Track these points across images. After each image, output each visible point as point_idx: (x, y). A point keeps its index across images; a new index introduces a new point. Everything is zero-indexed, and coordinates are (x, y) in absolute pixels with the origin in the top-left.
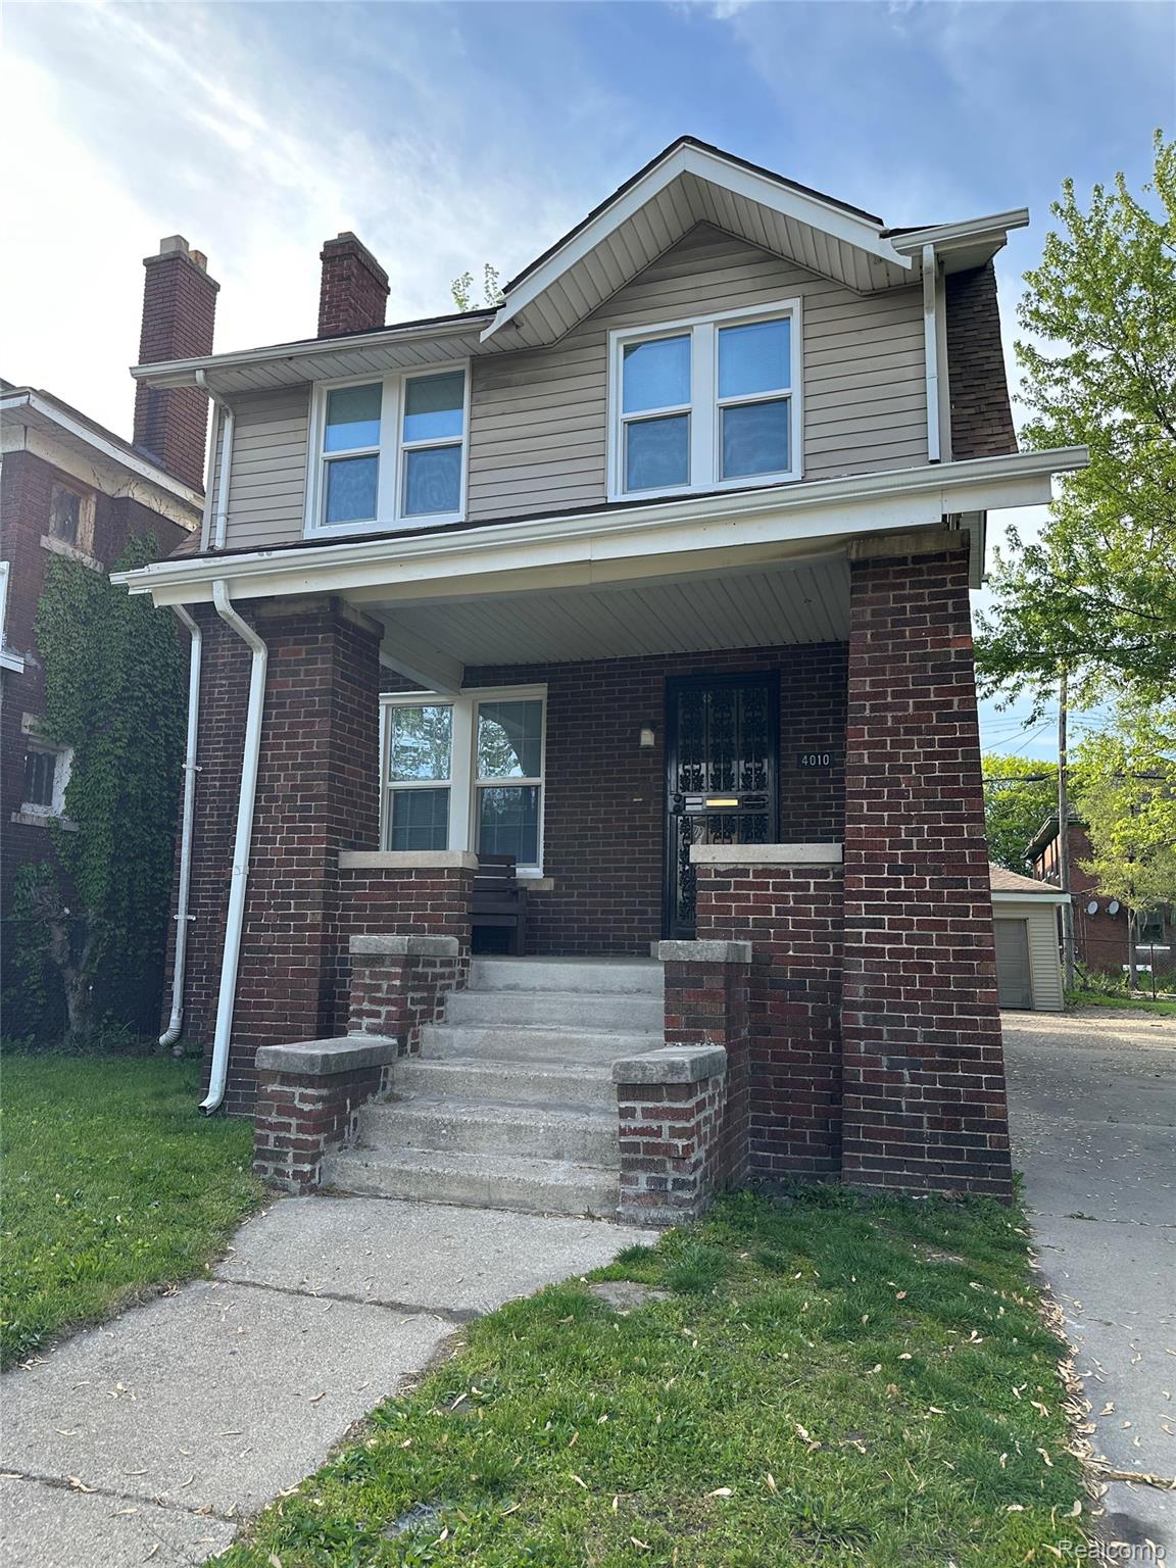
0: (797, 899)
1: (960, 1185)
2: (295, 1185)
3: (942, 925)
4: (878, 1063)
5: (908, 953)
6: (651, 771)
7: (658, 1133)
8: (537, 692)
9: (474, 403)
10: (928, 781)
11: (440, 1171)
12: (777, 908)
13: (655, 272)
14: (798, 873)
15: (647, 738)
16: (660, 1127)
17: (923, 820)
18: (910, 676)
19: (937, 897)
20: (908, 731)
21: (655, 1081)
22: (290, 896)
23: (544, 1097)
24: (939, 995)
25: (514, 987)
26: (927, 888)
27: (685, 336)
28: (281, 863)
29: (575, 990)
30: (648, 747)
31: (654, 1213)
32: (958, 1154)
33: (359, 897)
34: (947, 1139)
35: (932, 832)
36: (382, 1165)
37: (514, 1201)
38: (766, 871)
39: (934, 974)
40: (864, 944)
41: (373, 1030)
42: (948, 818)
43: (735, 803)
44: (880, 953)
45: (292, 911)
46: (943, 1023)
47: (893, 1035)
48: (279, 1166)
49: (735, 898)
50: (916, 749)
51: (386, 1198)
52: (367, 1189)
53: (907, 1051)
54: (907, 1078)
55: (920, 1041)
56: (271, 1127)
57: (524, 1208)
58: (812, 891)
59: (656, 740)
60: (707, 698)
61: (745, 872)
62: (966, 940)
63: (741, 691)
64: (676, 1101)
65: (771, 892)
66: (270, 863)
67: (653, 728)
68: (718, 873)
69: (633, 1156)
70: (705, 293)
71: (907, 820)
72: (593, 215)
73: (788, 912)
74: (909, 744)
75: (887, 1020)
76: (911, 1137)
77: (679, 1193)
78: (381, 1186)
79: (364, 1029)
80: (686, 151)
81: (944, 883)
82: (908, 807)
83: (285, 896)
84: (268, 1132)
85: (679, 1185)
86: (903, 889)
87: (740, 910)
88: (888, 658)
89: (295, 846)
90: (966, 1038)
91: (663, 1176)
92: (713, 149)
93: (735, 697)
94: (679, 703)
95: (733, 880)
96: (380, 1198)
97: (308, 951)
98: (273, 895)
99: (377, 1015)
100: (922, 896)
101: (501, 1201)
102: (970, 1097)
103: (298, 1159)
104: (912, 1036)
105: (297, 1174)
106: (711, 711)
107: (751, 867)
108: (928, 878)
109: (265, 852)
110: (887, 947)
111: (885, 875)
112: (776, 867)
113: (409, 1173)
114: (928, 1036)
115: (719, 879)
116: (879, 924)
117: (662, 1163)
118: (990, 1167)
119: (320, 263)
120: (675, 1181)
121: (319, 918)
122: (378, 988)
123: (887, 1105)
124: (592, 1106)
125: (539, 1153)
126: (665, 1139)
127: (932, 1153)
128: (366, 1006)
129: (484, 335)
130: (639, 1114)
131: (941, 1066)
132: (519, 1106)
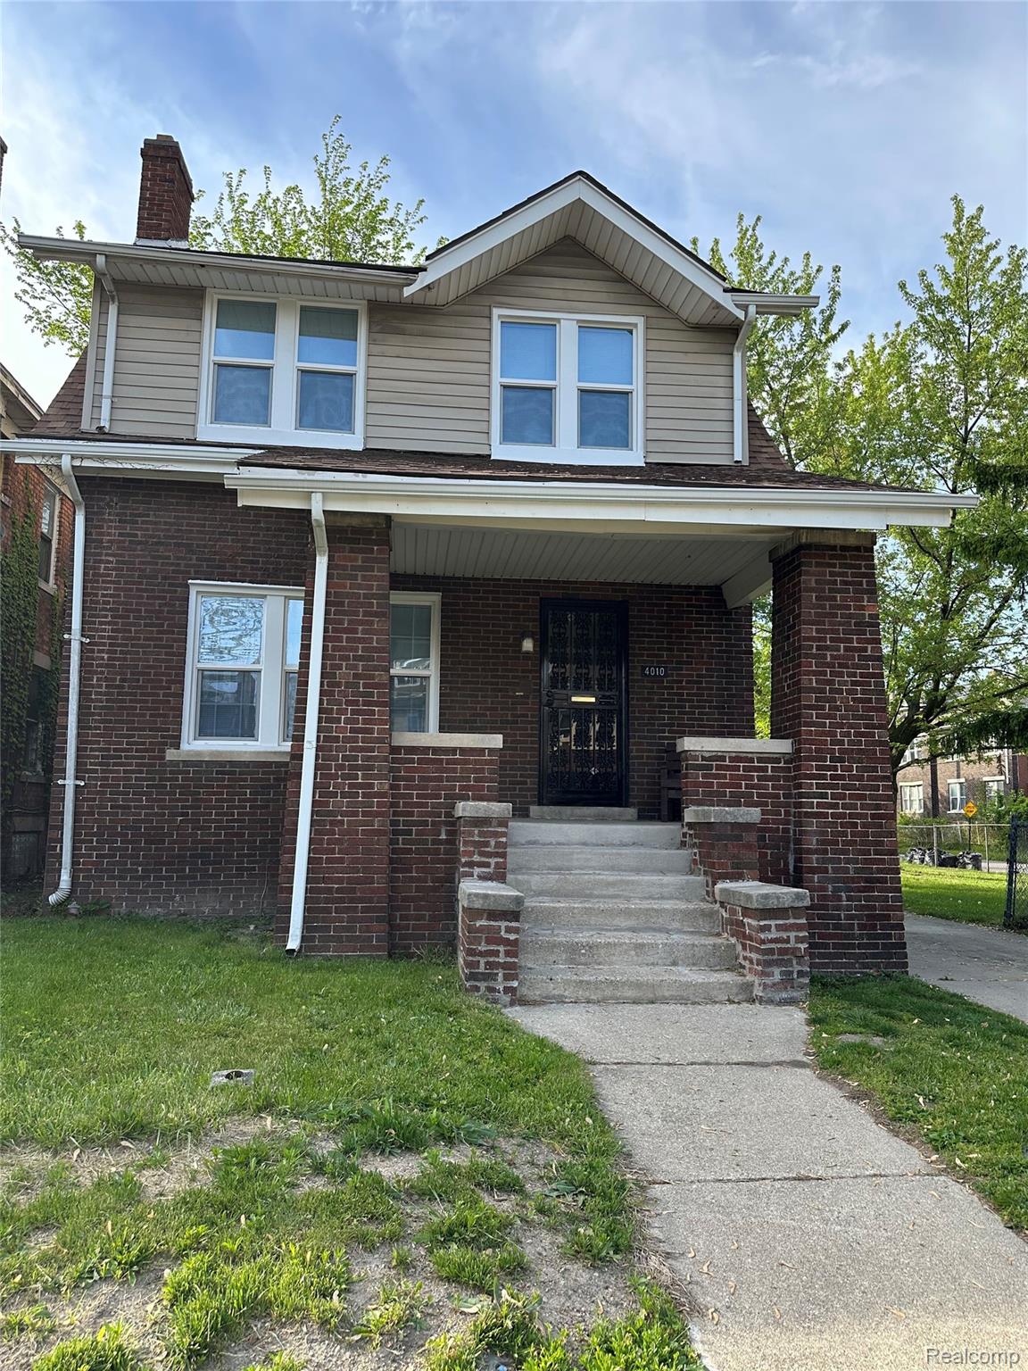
0: (759, 778)
1: (877, 966)
2: (507, 998)
3: (862, 797)
4: (825, 889)
5: (842, 816)
6: (530, 671)
7: (787, 941)
8: (432, 599)
9: (371, 341)
10: (853, 700)
11: (613, 978)
12: (746, 784)
13: (531, 267)
14: (760, 760)
15: (528, 645)
16: (788, 937)
17: (851, 726)
18: (841, 628)
19: (860, 778)
20: (840, 665)
21: (786, 906)
22: (357, 768)
23: (633, 922)
24: (863, 843)
25: (535, 843)
26: (855, 772)
27: (551, 326)
28: (346, 740)
29: (585, 844)
30: (528, 652)
31: (784, 995)
32: (876, 946)
33: (408, 770)
34: (869, 937)
35: (857, 735)
36: (565, 978)
37: (673, 996)
38: (738, 758)
39: (859, 829)
40: (815, 810)
41: (483, 878)
42: (866, 726)
43: (593, 700)
44: (825, 815)
45: (360, 781)
46: (866, 861)
47: (835, 870)
48: (491, 985)
49: (716, 776)
50: (846, 678)
51: (571, 1002)
52: (554, 997)
53: (844, 880)
54: (844, 898)
55: (852, 874)
56: (481, 954)
57: (683, 1001)
58: (770, 773)
59: (534, 647)
60: (570, 617)
61: (723, 758)
62: (878, 807)
63: (597, 614)
64: (799, 919)
65: (741, 772)
66: (336, 739)
67: (532, 636)
68: (704, 758)
69: (770, 957)
70: (571, 295)
71: (841, 726)
72: (505, 214)
73: (753, 787)
74: (841, 675)
75: (832, 861)
76: (847, 937)
77: (801, 980)
78: (566, 993)
79: (475, 877)
80: (581, 183)
81: (865, 769)
82: (842, 717)
83: (351, 767)
84: (479, 958)
85: (801, 974)
86: (839, 772)
87: (721, 785)
88: (827, 614)
89: (360, 725)
90: (880, 871)
91: (791, 969)
92: (603, 189)
93: (592, 618)
94: (550, 620)
95: (714, 763)
96: (565, 1003)
97: (378, 814)
98: (341, 767)
99: (487, 865)
100: (852, 777)
101: (664, 996)
102: (882, 908)
103: (507, 978)
104: (846, 870)
105: (507, 990)
106: (574, 627)
107: (727, 755)
108: (855, 765)
109: (330, 730)
110: (830, 811)
111: (828, 763)
112: (745, 755)
113: (588, 983)
114: (857, 871)
115: (704, 762)
116: (824, 796)
117: (790, 961)
118: (895, 953)
119: (141, 160)
120: (798, 972)
121: (387, 787)
122: (487, 844)
123: (832, 917)
124: (670, 928)
125: (660, 961)
126: (792, 944)
127: (860, 946)
128: (476, 858)
129: (407, 291)
130: (773, 928)
131: (865, 889)
132: (615, 930)
